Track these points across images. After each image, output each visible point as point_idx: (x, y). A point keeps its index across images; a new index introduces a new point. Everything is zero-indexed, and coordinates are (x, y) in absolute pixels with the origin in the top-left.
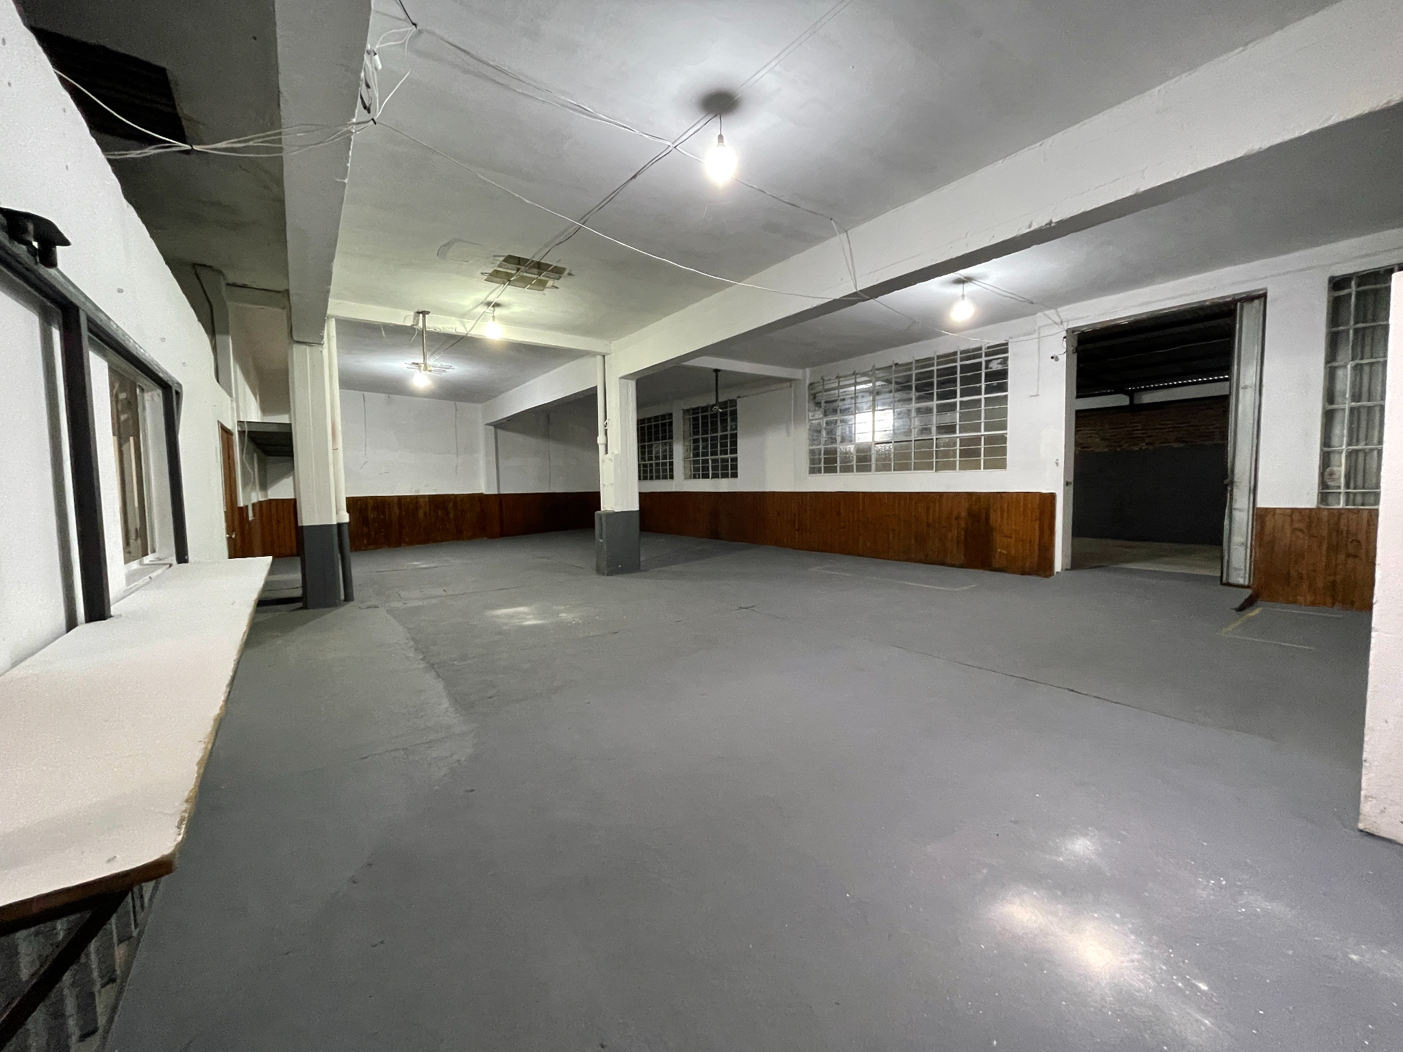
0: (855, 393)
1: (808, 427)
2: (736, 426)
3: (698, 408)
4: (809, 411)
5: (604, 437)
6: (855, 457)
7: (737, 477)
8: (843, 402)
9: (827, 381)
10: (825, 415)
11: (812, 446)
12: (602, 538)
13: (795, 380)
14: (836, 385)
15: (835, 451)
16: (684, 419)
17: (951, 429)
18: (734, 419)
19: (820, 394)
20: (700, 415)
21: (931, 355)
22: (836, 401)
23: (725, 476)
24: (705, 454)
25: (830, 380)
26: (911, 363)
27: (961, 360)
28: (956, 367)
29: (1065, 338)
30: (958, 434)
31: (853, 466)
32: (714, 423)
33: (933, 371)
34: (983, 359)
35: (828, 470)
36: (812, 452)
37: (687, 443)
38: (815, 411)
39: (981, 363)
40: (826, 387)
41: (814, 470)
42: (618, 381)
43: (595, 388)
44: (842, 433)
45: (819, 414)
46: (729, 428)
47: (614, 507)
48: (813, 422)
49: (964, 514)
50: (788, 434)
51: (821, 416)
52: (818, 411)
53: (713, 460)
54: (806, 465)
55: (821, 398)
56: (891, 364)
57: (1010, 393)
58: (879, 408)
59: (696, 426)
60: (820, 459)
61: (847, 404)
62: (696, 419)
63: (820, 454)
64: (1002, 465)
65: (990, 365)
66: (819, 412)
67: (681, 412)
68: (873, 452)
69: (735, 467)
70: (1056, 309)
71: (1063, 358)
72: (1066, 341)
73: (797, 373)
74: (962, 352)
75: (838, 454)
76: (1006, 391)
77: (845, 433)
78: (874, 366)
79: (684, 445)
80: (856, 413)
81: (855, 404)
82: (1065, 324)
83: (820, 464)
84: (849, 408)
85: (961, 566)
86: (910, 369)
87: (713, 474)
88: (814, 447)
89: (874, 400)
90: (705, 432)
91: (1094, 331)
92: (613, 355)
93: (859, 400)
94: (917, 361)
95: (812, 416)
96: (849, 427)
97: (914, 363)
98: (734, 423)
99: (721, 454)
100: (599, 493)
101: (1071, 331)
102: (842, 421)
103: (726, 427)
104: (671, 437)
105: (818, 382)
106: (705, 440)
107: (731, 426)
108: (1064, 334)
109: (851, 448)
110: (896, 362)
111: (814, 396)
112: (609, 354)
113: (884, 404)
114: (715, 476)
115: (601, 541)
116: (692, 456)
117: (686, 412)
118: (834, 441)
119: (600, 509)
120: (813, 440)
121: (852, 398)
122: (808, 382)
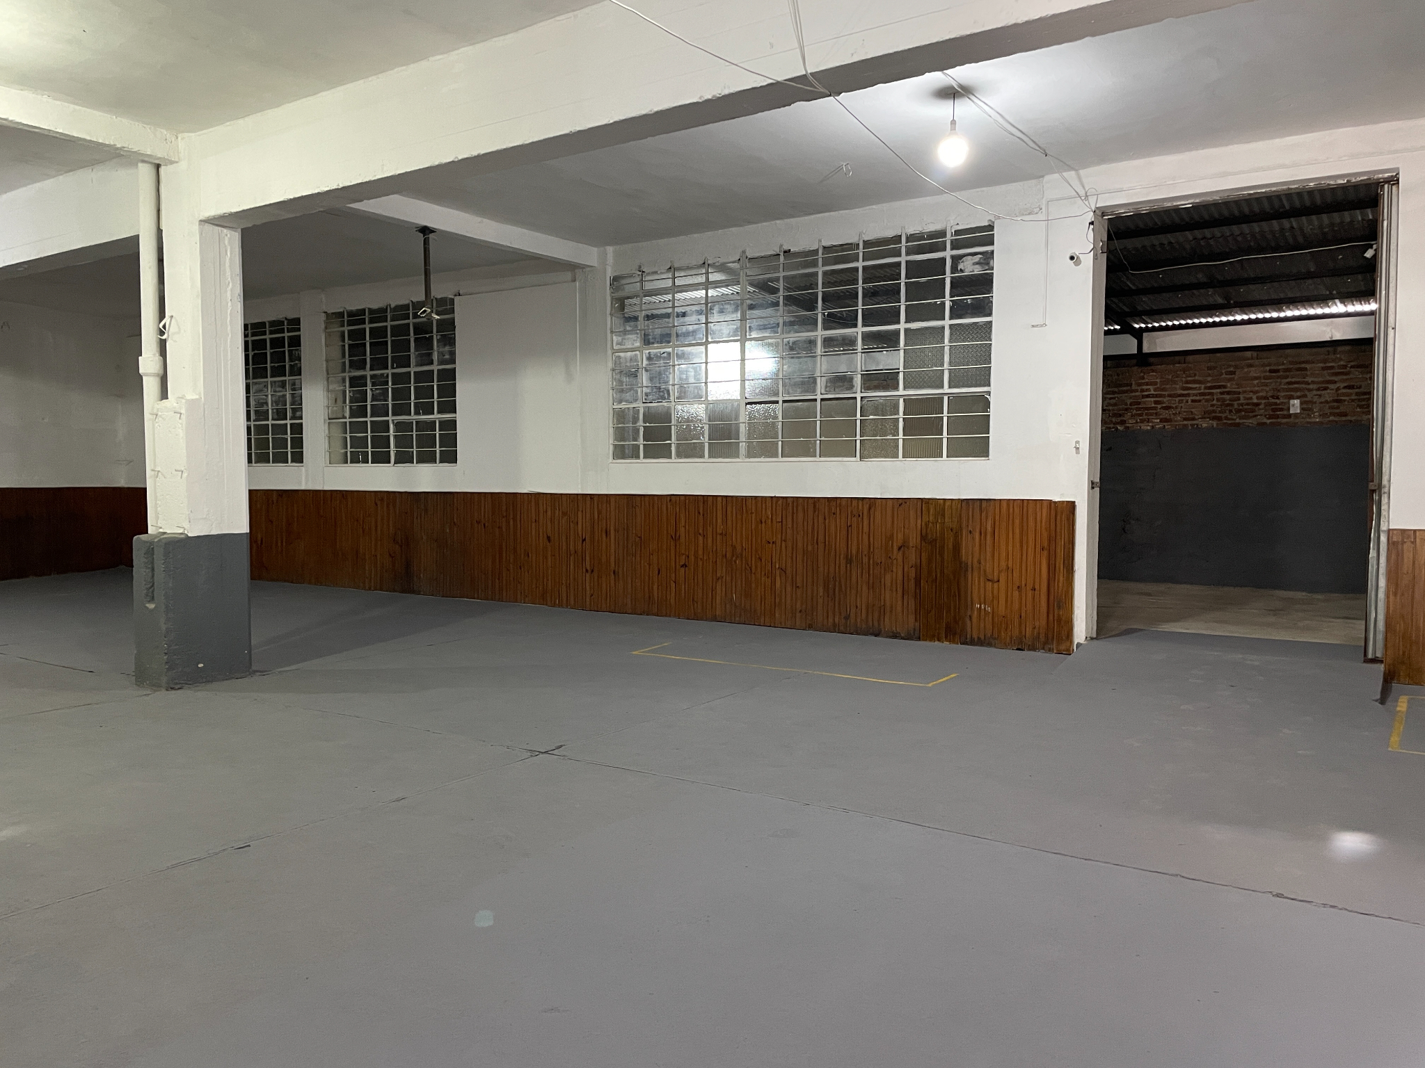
0: (706, 304)
1: (610, 365)
2: (453, 354)
3: (363, 312)
4: (612, 332)
5: (158, 358)
6: (706, 427)
7: (454, 460)
8: (682, 319)
9: (648, 274)
10: (647, 341)
11: (620, 402)
12: (152, 599)
13: (582, 267)
14: (669, 283)
15: (666, 417)
16: (328, 335)
17: (886, 380)
18: (449, 340)
19: (634, 301)
20: (367, 327)
21: (853, 239)
22: (668, 316)
23: (427, 458)
24: (380, 411)
25: (656, 273)
26: (816, 252)
27: (908, 254)
28: (899, 264)
29: (1092, 223)
30: (901, 392)
31: (702, 444)
32: (401, 346)
33: (857, 269)
34: (948, 254)
35: (651, 453)
36: (620, 416)
37: (337, 387)
38: (625, 332)
39: (944, 260)
40: (648, 286)
41: (622, 453)
42: (196, 227)
43: (135, 240)
44: (681, 379)
45: (634, 341)
46: (435, 357)
47: (186, 525)
48: (622, 354)
49: (914, 540)
50: (569, 377)
51: (637, 344)
52: (630, 332)
53: (399, 426)
54: (605, 440)
55: (637, 308)
56: (775, 249)
57: (995, 318)
58: (754, 335)
59: (356, 349)
60: (636, 431)
61: (692, 322)
62: (357, 335)
63: (635, 420)
64: (981, 449)
65: (960, 266)
66: (633, 337)
67: (323, 317)
68: (743, 418)
69: (450, 440)
70: (1076, 170)
71: (1088, 261)
72: (1093, 229)
73: (587, 254)
74: (910, 238)
75: (673, 422)
76: (990, 314)
77: (687, 378)
78: (744, 252)
79: (328, 391)
80: (707, 343)
81: (707, 323)
82: (1092, 200)
83: (635, 440)
84: (694, 332)
85: (909, 637)
86: (814, 264)
87: (397, 453)
88: (623, 406)
89: (743, 319)
90: (380, 363)
91: (1138, 216)
92: (183, 165)
93: (715, 317)
94: (824, 247)
95: (618, 344)
96: (695, 369)
97: (820, 252)
98: (447, 348)
99: (417, 413)
100: (145, 489)
101: (1101, 212)
102: (679, 357)
103: (430, 355)
104: (297, 371)
105: (631, 276)
106: (379, 381)
107: (441, 354)
108: (1090, 217)
109: (699, 410)
110: (786, 248)
111: (620, 304)
112: (172, 162)
113: (763, 328)
114: (403, 458)
115: (151, 606)
116: (347, 414)
117: (335, 317)
118: (663, 394)
119: (146, 532)
120: (622, 391)
121: (700, 313)
122: (610, 273)
